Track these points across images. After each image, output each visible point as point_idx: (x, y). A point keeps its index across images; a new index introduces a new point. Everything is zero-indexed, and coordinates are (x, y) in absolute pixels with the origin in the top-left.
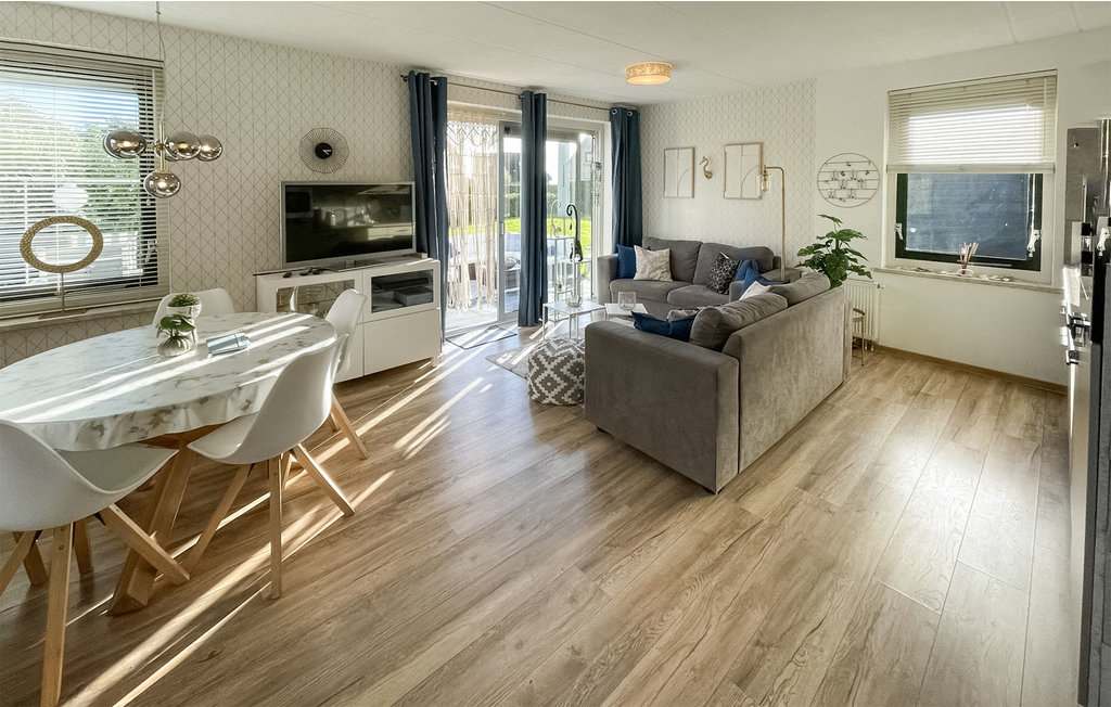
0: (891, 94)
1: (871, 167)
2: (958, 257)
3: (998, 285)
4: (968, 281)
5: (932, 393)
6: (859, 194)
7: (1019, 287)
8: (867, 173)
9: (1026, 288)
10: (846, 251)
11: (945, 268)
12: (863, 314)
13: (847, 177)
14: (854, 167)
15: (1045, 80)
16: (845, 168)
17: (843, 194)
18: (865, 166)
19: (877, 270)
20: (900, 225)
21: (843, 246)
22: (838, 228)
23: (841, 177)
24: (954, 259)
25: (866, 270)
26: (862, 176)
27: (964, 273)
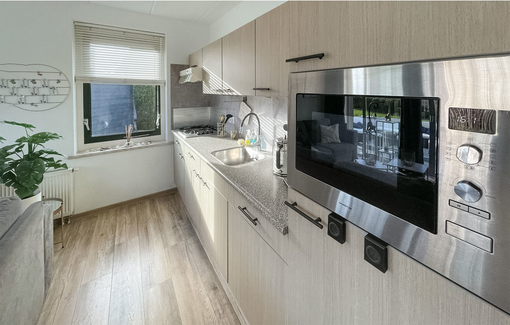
0: (76, 24)
1: (62, 77)
2: (125, 135)
3: (146, 147)
4: (132, 149)
5: (121, 242)
6: (52, 99)
7: (155, 146)
8: (59, 81)
9: (158, 145)
10: (41, 152)
11: (118, 144)
12: (61, 200)
13: (39, 84)
14: (45, 76)
15: (161, 38)
16: (36, 77)
17: (35, 100)
18: (57, 77)
19: (70, 158)
20: (87, 120)
21: (37, 148)
22: (31, 133)
23: (31, 85)
24: (122, 137)
25: (61, 163)
26: (53, 84)
27: (128, 144)
